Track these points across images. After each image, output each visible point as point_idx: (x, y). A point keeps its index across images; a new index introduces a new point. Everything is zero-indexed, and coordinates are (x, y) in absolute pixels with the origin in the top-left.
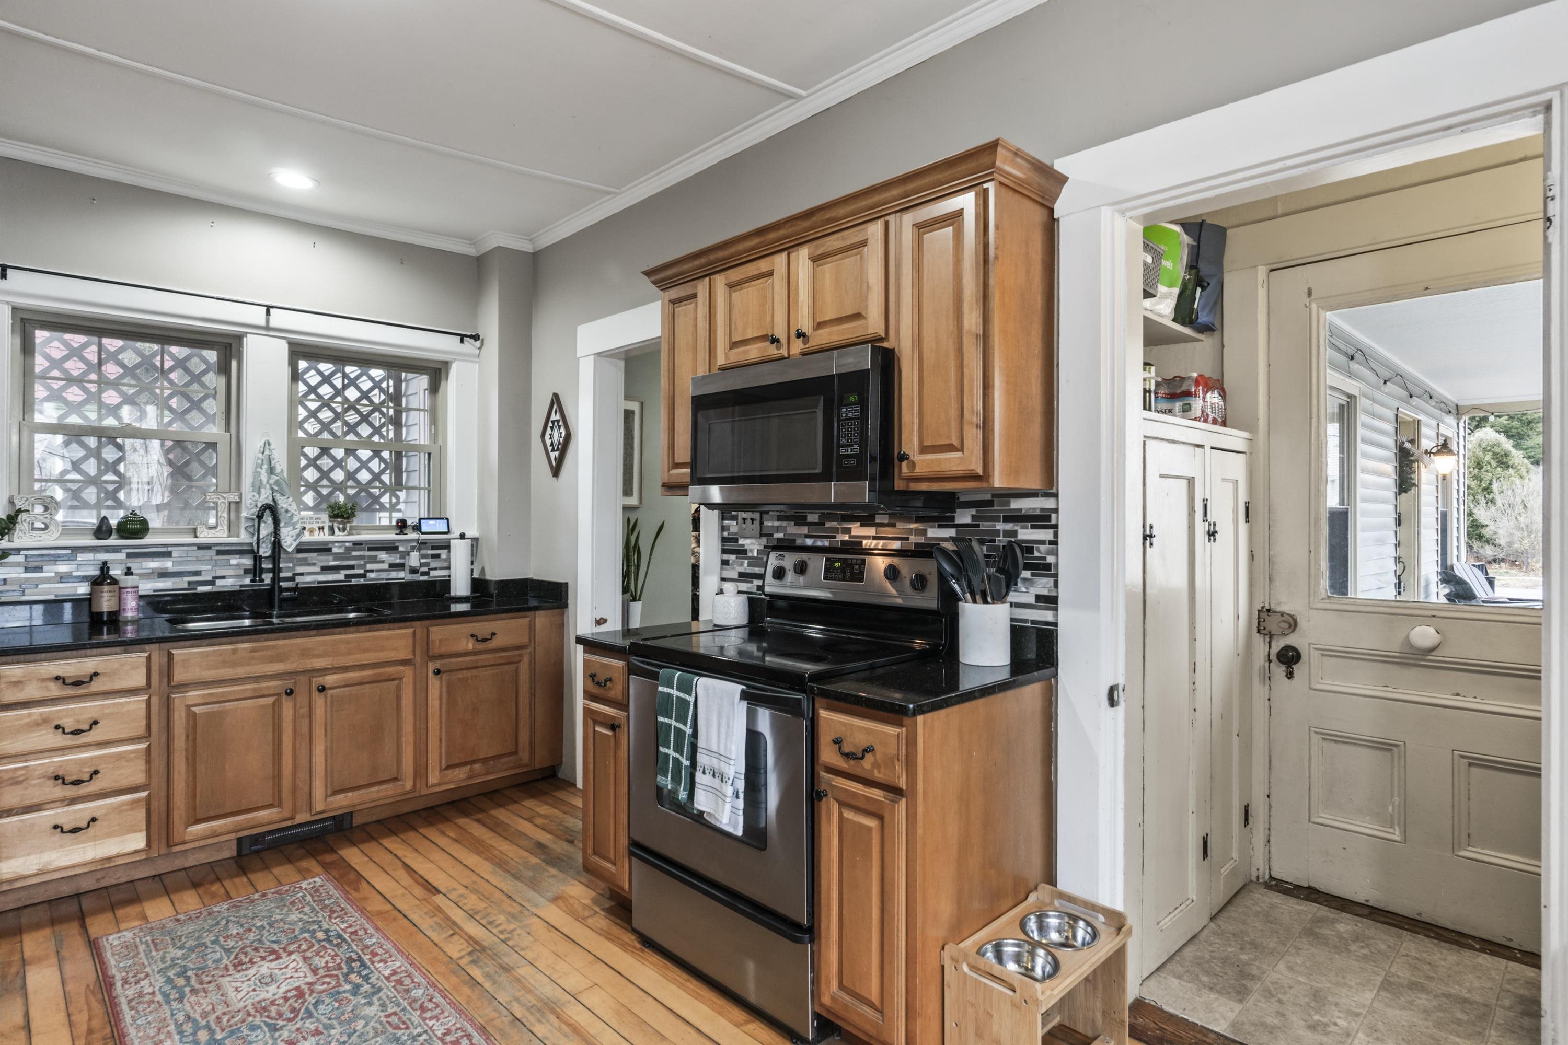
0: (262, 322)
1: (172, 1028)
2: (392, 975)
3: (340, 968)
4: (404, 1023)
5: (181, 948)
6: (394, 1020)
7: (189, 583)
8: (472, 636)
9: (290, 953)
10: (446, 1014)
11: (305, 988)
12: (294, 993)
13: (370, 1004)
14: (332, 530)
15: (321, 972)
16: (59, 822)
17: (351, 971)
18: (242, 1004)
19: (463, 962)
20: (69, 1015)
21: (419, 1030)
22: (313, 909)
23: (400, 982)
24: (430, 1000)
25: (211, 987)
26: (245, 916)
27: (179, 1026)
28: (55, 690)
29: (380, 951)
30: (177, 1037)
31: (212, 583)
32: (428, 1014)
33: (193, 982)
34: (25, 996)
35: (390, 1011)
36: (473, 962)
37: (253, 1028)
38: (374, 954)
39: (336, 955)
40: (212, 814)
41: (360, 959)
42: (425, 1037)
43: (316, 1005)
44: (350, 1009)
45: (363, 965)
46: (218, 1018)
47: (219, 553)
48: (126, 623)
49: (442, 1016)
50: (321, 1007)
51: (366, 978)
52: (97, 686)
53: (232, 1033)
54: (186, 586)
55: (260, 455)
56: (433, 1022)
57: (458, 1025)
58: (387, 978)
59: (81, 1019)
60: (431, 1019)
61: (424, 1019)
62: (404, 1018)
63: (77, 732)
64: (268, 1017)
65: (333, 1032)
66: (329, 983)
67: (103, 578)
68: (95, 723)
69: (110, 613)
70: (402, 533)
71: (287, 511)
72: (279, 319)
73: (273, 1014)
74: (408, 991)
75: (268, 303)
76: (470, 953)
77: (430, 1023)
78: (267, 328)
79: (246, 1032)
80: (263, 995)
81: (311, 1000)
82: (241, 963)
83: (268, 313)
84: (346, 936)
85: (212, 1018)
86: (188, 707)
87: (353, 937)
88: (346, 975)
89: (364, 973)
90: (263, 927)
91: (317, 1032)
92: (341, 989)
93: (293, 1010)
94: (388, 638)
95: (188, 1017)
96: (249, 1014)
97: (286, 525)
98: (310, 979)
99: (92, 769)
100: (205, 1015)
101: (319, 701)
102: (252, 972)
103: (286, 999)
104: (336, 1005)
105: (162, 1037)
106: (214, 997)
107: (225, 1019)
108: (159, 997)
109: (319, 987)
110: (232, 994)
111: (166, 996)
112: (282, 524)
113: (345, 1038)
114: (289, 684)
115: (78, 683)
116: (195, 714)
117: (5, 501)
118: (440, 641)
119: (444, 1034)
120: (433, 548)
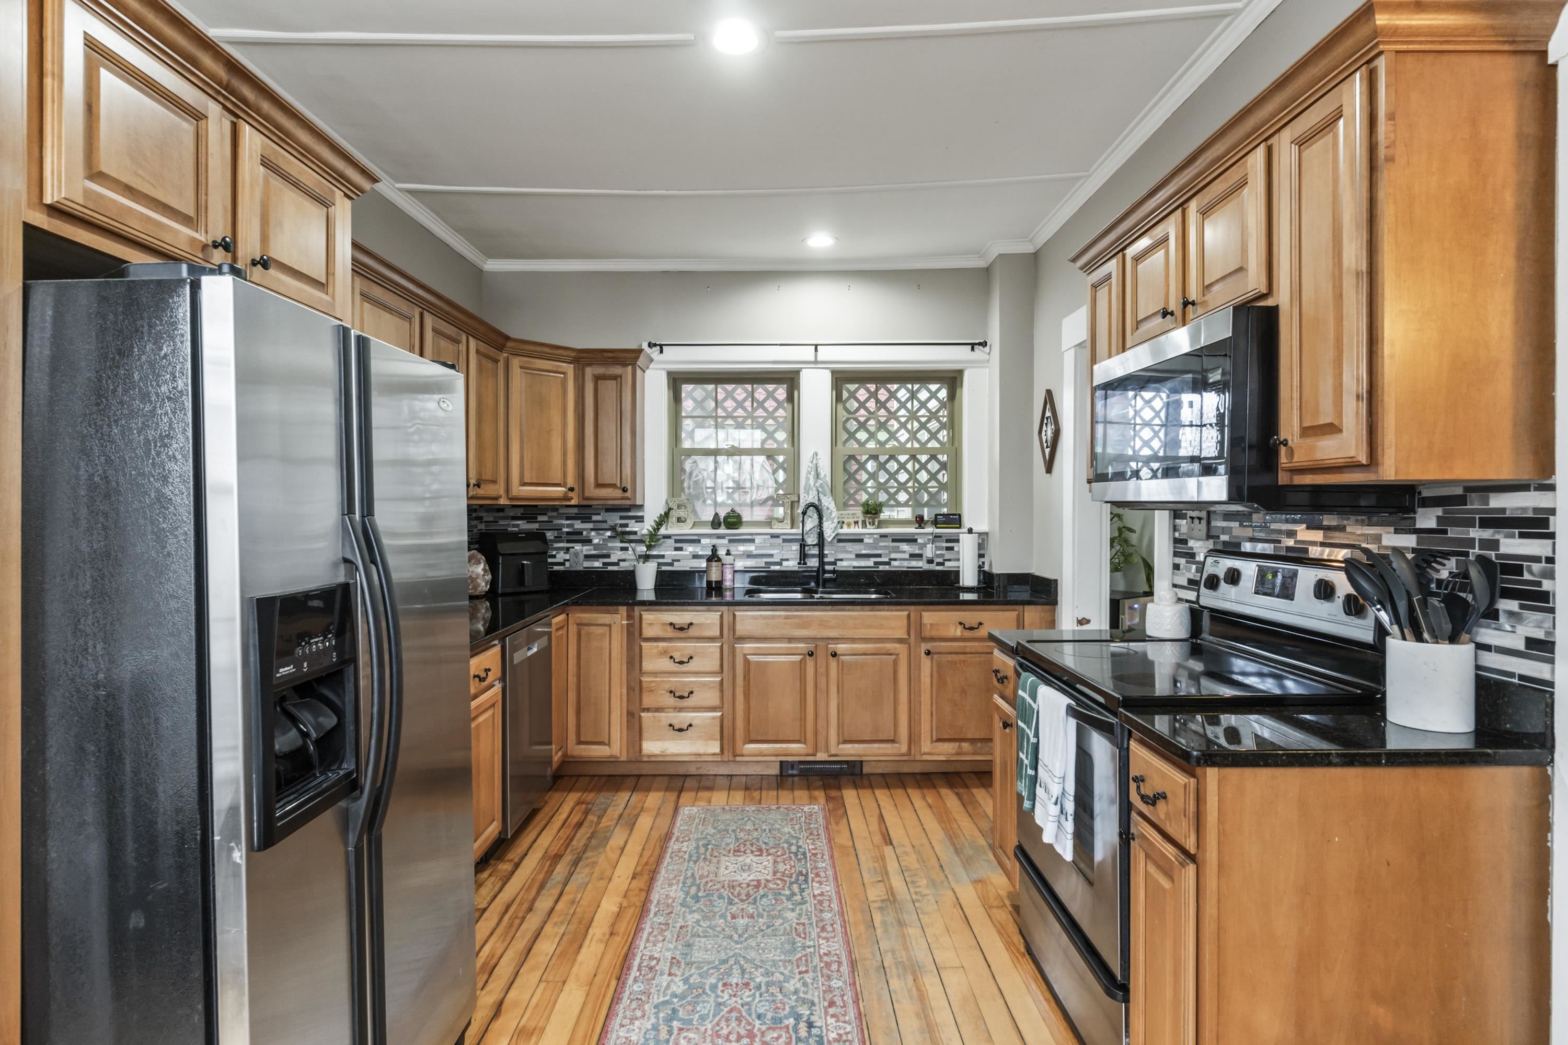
0: (813, 359)
1: (682, 878)
2: (819, 895)
3: (791, 877)
4: (805, 934)
5: (715, 828)
6: (801, 928)
7: (766, 563)
8: (960, 623)
9: (769, 855)
10: (836, 940)
11: (763, 882)
12: (755, 883)
13: (793, 910)
14: (864, 522)
15: (779, 875)
16: (674, 722)
17: (796, 882)
18: (724, 878)
19: (873, 906)
20: (643, 849)
21: (811, 943)
22: (801, 828)
23: (821, 902)
24: (832, 925)
25: (715, 860)
26: (760, 819)
27: (686, 878)
28: (670, 633)
29: (822, 874)
30: (681, 885)
31: (780, 564)
32: (824, 935)
33: (708, 853)
34: (632, 830)
35: (802, 921)
36: (881, 908)
37: (721, 897)
38: (817, 875)
39: (794, 866)
40: (759, 738)
41: (806, 876)
42: (812, 950)
43: (762, 897)
44: (779, 908)
45: (806, 881)
46: (707, 882)
47: (785, 541)
48: (726, 589)
49: (832, 940)
50: (764, 900)
51: (802, 891)
52: (692, 632)
53: (708, 895)
54: (763, 565)
55: (810, 464)
56: (824, 941)
57: (838, 952)
58: (814, 896)
59: (647, 853)
60: (824, 938)
61: (819, 937)
62: (807, 931)
63: (681, 663)
64: (732, 893)
65: (761, 920)
66: (778, 885)
67: (714, 557)
68: (691, 658)
69: (716, 582)
70: (920, 527)
71: (828, 508)
72: (825, 354)
73: (736, 893)
74: (821, 911)
75: (814, 342)
76: (883, 901)
77: (821, 941)
78: (816, 362)
79: (715, 898)
80: (738, 878)
81: (761, 892)
82: (739, 851)
83: (816, 350)
84: (808, 855)
85: (704, 881)
86: (745, 655)
87: (813, 858)
88: (792, 883)
89: (803, 886)
90: (765, 830)
91: (752, 916)
92: (783, 892)
93: (748, 895)
94: (886, 618)
95: (693, 875)
96: (723, 887)
97: (827, 520)
98: (769, 878)
99: (690, 690)
100: (701, 877)
101: (833, 663)
102: (741, 859)
103: (748, 885)
104: (774, 902)
105: (674, 882)
106: (712, 868)
107: (710, 884)
108: (686, 856)
109: (771, 885)
110: (722, 869)
111: (690, 856)
112: (824, 519)
113: (764, 928)
114: (811, 646)
115: (682, 629)
116: (749, 661)
117: (664, 502)
118: (931, 625)
119: (825, 954)
120: (948, 541)
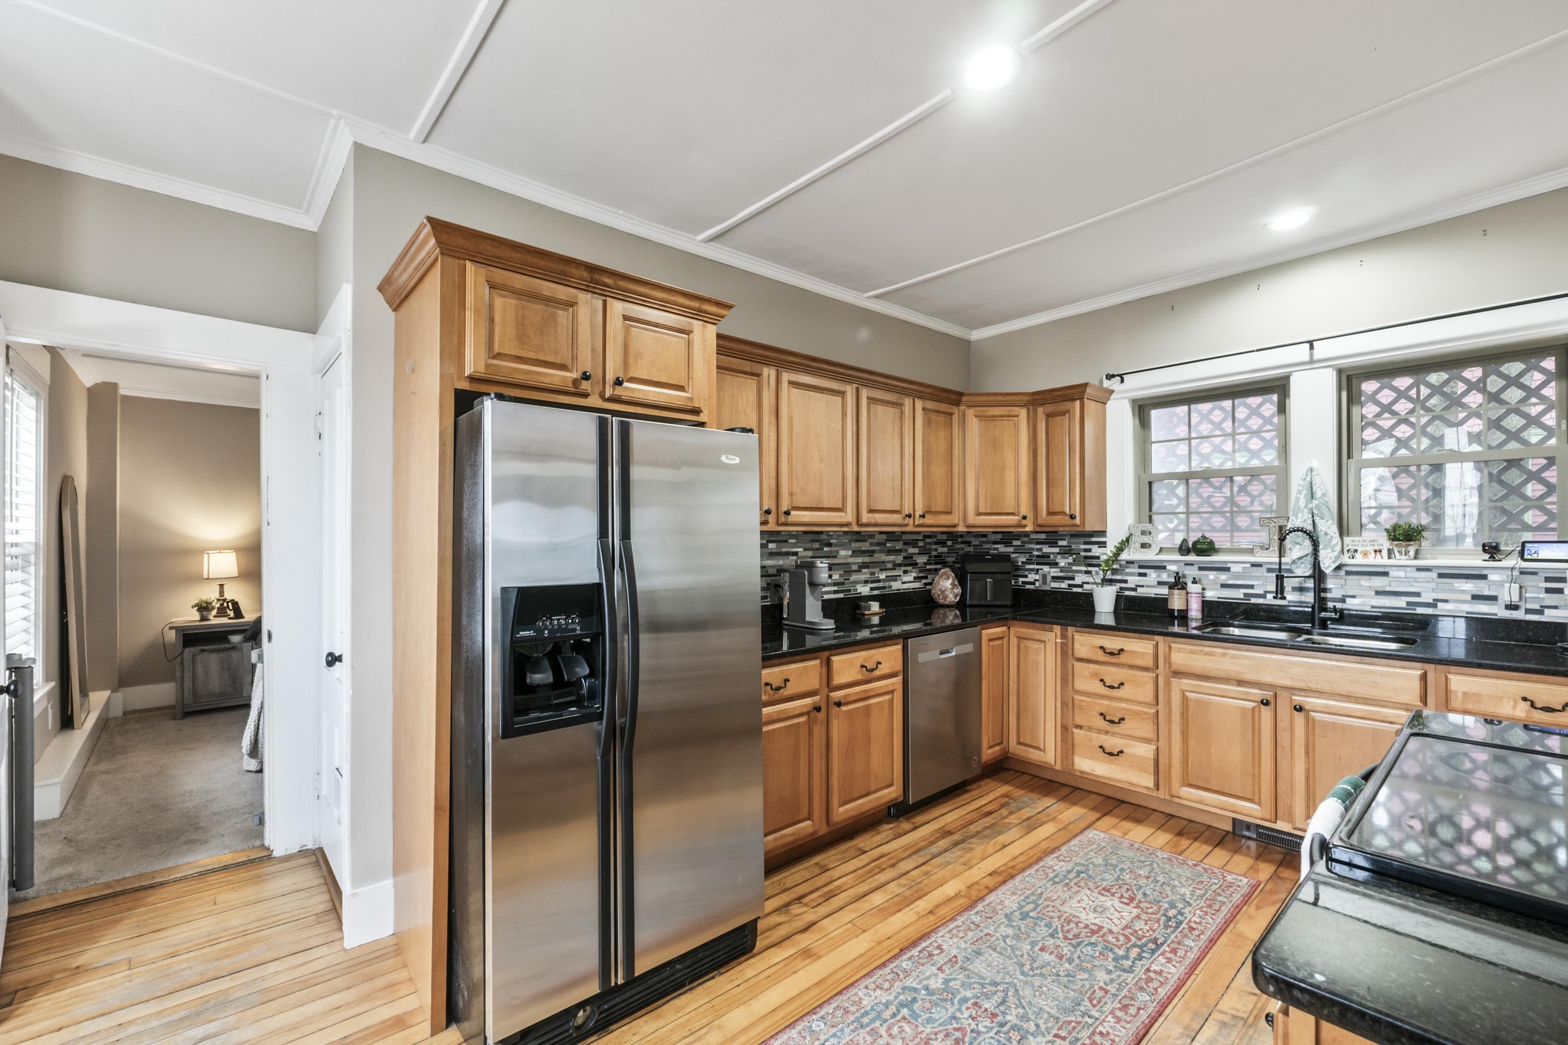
0: (1307, 358)
1: (1029, 892)
2: (1155, 972)
3: (1139, 939)
4: (1099, 1002)
5: (1104, 860)
6: (1099, 993)
7: (1245, 594)
8: (1525, 699)
9: (1138, 907)
10: (1128, 1026)
11: (1105, 930)
12: (1096, 928)
13: (1109, 972)
14: (1390, 553)
15: (1127, 932)
17: (1140, 947)
18: (1068, 910)
19: (1216, 1015)
20: (1021, 854)
21: (1096, 1015)
22: (1202, 896)
23: (1150, 980)
24: (1139, 1009)
25: (1075, 889)
26: (1162, 869)
27: (1033, 894)
28: (1101, 657)
29: (1181, 953)
30: (1022, 898)
32: (1119, 1014)
33: (1075, 881)
34: (1027, 833)
35: (1109, 988)
36: (1224, 1024)
37: (1048, 925)
38: (1174, 951)
39: (1154, 931)
40: (1200, 784)
41: (1158, 946)
42: (1090, 1021)
43: (1090, 944)
44: (1097, 963)
45: (1153, 952)
46: (1048, 906)
47: (1263, 570)
48: (1192, 619)
49: (1123, 1023)
50: (1089, 948)
51: (1140, 957)
52: (1123, 659)
53: (1037, 918)
54: (1242, 597)
55: (1302, 482)
56: (1112, 1020)
57: (1117, 1039)
58: (1148, 970)
59: (1021, 859)
60: (1115, 1017)
61: (1112, 1012)
62: (1104, 1000)
63: (1112, 687)
64: (1062, 927)
65: (1067, 965)
66: (1118, 940)
67: (1178, 583)
68: (1122, 684)
69: (1179, 611)
70: (1492, 558)
71: (1326, 534)
73: (1066, 928)
74: (1141, 989)
75: (1309, 339)
76: (1235, 1017)
77: (1110, 1018)
78: (1312, 361)
79: (1042, 924)
80: (1083, 916)
81: (1093, 939)
82: (1108, 891)
83: (1312, 347)
84: (1184, 925)
85: (1046, 903)
86: (1183, 692)
87: (1186, 931)
88: (1135, 946)
89: (1144, 955)
90: (1158, 881)
91: (1060, 957)
92: (1117, 950)
93: (1076, 936)
94: (1382, 675)
95: (1042, 893)
96: (1059, 918)
97: (1325, 547)
98: (1115, 929)
99: (1121, 716)
100: (1049, 899)
101: (1299, 718)
102: (1102, 898)
103: (1087, 926)
104: (1097, 954)
105: (1019, 892)
106: (1066, 895)
107: (1050, 909)
108: (1051, 875)
109: (1110, 938)
110: (1075, 901)
111: (1056, 876)
112: (1321, 546)
113: (1062, 974)
114: (1268, 695)
115: (1112, 654)
116: (1187, 698)
118: (1465, 694)
119: (1101, 1034)
